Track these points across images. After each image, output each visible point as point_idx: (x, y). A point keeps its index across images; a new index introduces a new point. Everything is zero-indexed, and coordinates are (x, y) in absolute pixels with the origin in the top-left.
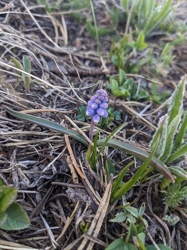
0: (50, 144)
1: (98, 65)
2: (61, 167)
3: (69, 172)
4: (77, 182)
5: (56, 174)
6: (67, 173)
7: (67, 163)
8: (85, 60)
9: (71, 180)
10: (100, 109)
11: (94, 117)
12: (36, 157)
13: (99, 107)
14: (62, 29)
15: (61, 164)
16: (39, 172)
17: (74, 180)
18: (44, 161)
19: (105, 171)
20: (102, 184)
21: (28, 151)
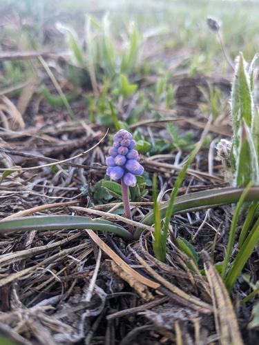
0: (71, 257)
1: (80, 134)
2: (109, 284)
3: (127, 287)
4: (151, 296)
5: (107, 300)
6: (123, 291)
7: (115, 273)
8: (59, 136)
9: (135, 300)
10: (130, 161)
11: (126, 178)
12: (55, 289)
13: (127, 159)
14: (9, 111)
15: (107, 280)
16: (77, 309)
17: (144, 295)
18: (74, 289)
19: (185, 255)
20: (192, 278)
21: (36, 285)
